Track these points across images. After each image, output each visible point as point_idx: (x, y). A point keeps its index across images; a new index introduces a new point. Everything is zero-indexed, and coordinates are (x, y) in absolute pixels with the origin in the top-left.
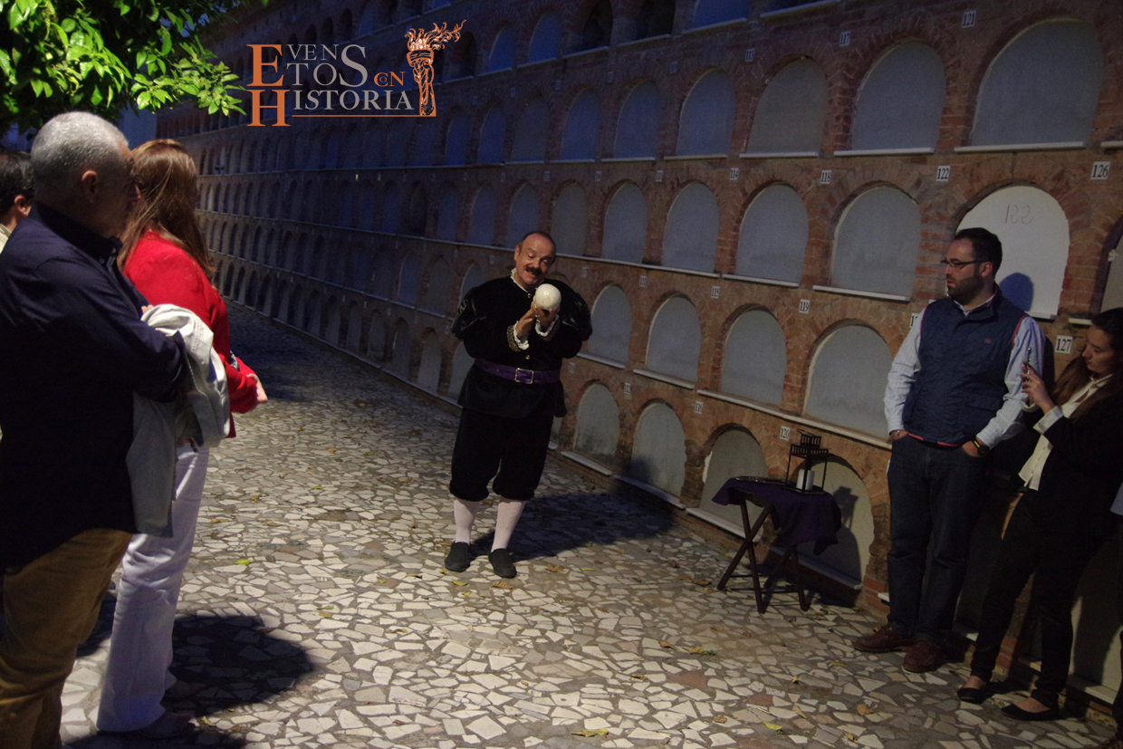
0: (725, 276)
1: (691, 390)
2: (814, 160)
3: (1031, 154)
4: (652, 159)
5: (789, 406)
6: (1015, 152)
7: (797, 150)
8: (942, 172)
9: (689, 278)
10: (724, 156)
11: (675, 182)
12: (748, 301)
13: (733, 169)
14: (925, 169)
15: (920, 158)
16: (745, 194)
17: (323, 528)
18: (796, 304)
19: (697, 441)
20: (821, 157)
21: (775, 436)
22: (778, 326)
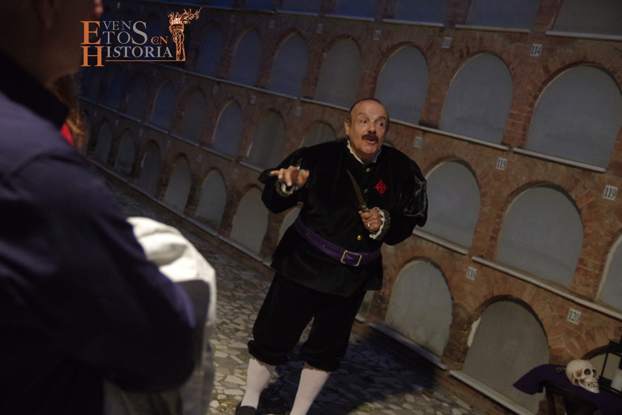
0: (516, 149)
1: (464, 255)
4: (441, 25)
5: (581, 290)
9: (472, 146)
10: (526, 31)
11: (465, 51)
12: (540, 178)
13: (535, 45)
16: (547, 70)
18: (600, 189)
19: (466, 305)
21: (562, 317)
22: (574, 209)
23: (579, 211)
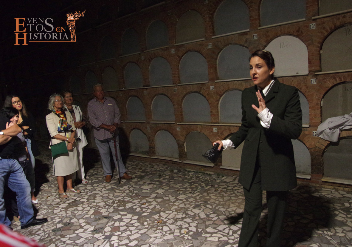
0: (178, 84)
1: (174, 124)
2: (204, 41)
3: (286, 25)
4: (139, 53)
5: (214, 121)
6: (280, 26)
7: (196, 39)
8: (254, 36)
9: (164, 88)
10: (168, 46)
11: (150, 58)
12: (189, 91)
13: (172, 50)
14: (248, 37)
15: (246, 33)
16: (179, 57)
17: (72, 212)
18: (209, 88)
19: (181, 139)
20: (206, 40)
21: (212, 132)
22: (203, 97)
23: (205, 97)
